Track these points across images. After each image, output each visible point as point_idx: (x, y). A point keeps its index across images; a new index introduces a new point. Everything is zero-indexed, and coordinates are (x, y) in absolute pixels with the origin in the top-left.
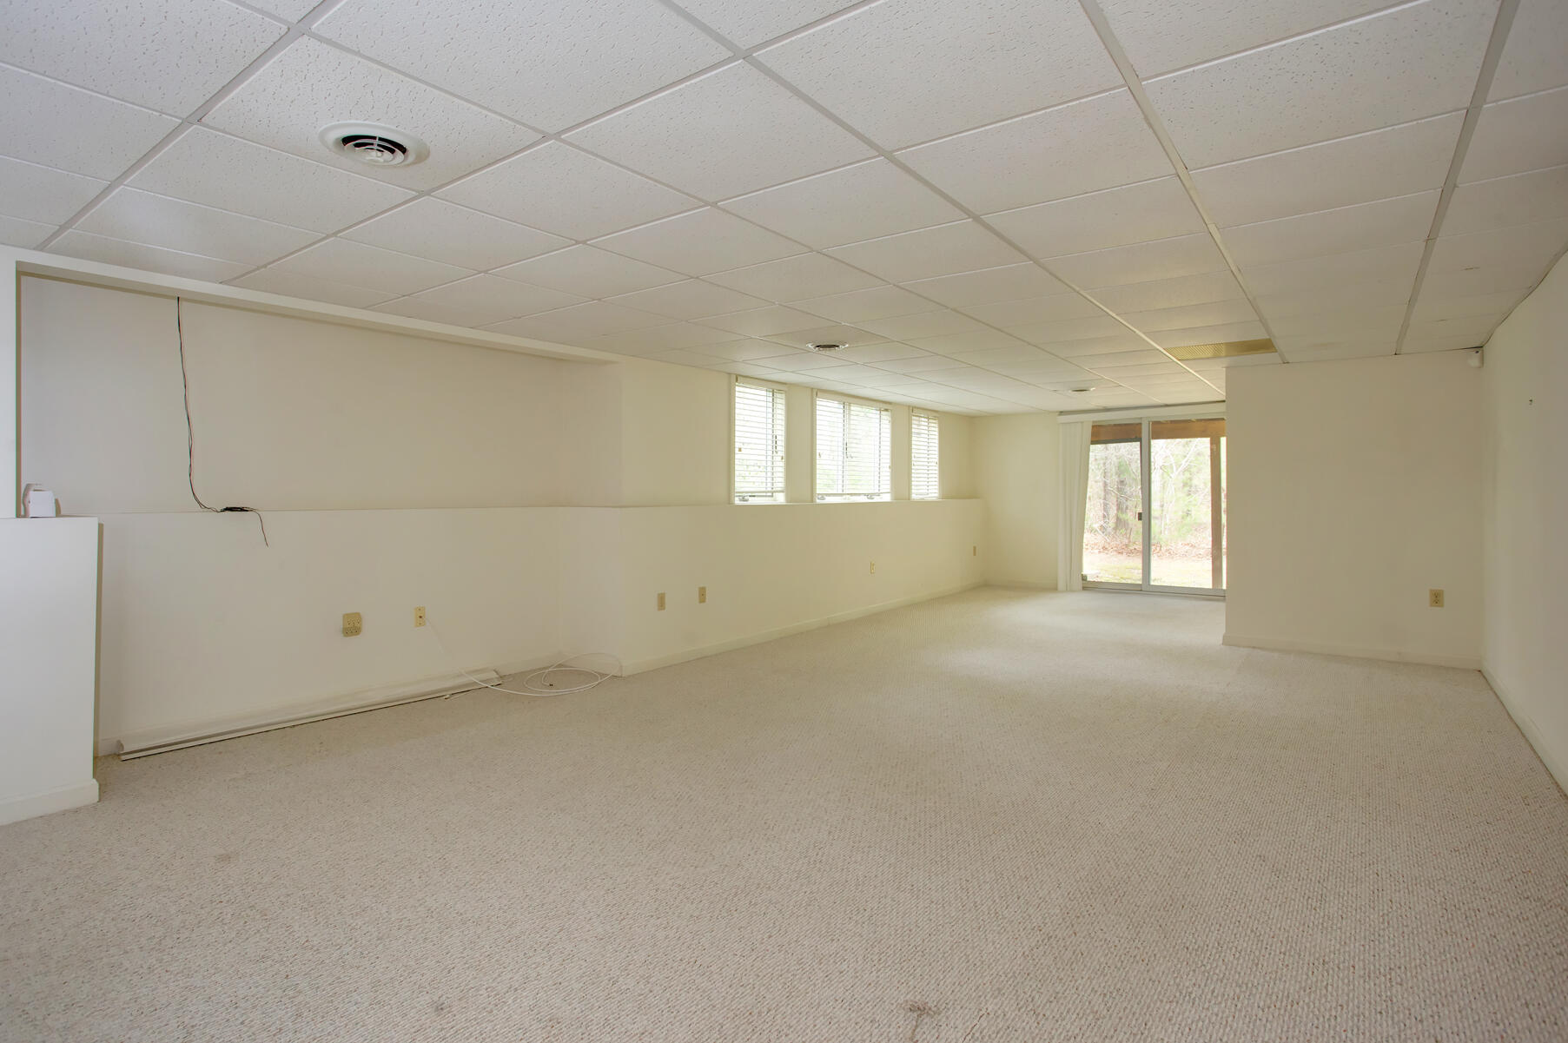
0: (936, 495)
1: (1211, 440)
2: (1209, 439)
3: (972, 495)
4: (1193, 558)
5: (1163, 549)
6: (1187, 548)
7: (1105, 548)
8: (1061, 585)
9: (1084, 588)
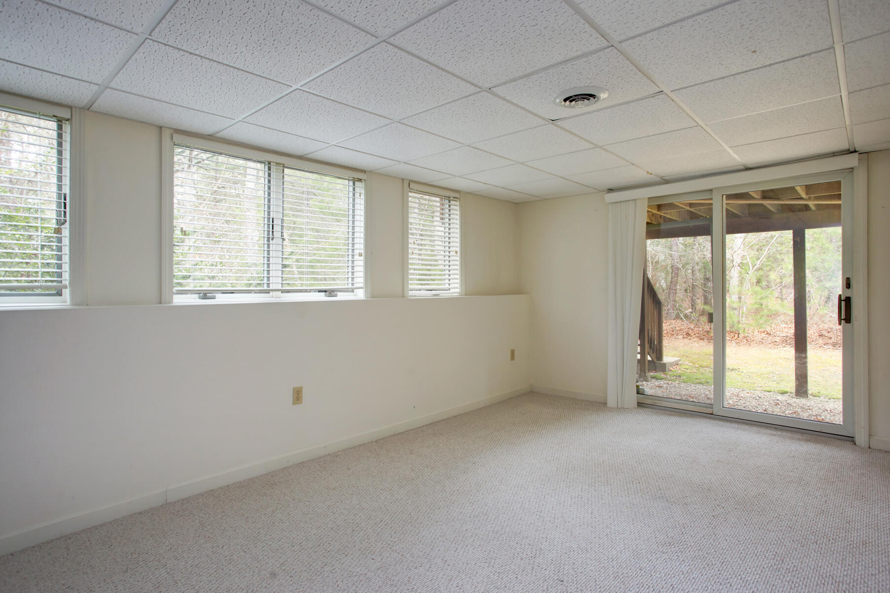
0: (458, 290)
1: (793, 233)
2: (791, 231)
3: (517, 290)
4: (770, 346)
5: (741, 336)
6: (763, 335)
7: (688, 334)
8: (611, 402)
9: (640, 405)
